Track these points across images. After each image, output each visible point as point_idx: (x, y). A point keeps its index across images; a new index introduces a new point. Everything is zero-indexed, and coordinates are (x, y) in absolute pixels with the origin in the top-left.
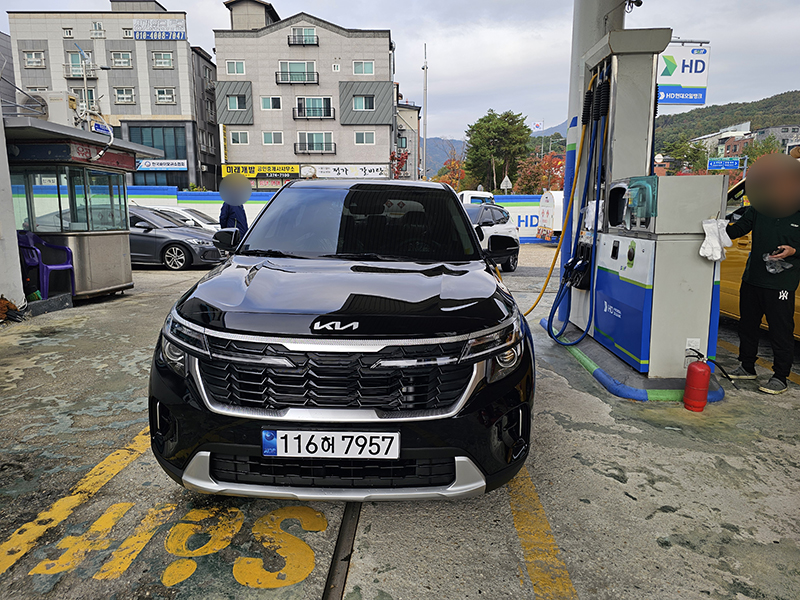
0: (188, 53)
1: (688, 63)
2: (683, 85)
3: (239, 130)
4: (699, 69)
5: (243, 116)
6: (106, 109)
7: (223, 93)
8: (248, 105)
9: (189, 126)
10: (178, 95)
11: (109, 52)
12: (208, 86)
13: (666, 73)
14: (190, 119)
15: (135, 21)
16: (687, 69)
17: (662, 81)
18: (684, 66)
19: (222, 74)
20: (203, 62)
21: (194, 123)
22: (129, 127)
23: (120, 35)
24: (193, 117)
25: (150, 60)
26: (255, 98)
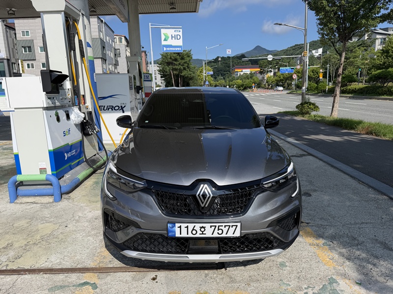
0: (2, 28)
1: (173, 36)
2: (173, 44)
3: (30, 63)
4: (178, 38)
5: (30, 56)
7: (20, 46)
8: (32, 51)
9: (5, 62)
13: (165, 40)
14: (6, 58)
16: (173, 38)
17: (164, 43)
18: (172, 37)
19: (20, 36)
20: (12, 31)
21: (8, 60)
26: (35, 47)
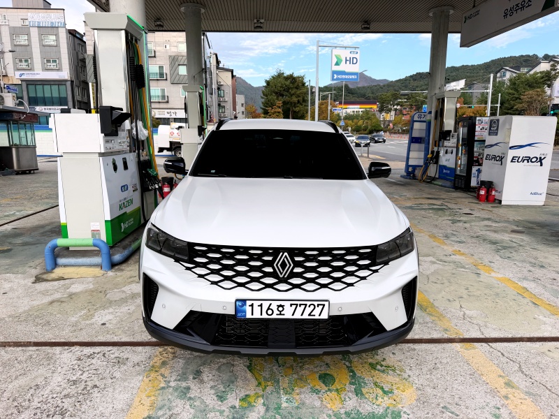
0: (67, 36)
6: (10, 71)
7: (92, 63)
9: (69, 84)
10: (60, 64)
11: (12, 35)
12: (81, 57)
14: (69, 79)
15: (29, 14)
19: (91, 49)
20: (77, 41)
21: (72, 82)
22: (27, 85)
23: (19, 24)
24: (71, 78)
25: (41, 40)
